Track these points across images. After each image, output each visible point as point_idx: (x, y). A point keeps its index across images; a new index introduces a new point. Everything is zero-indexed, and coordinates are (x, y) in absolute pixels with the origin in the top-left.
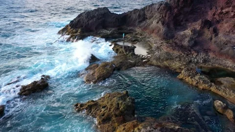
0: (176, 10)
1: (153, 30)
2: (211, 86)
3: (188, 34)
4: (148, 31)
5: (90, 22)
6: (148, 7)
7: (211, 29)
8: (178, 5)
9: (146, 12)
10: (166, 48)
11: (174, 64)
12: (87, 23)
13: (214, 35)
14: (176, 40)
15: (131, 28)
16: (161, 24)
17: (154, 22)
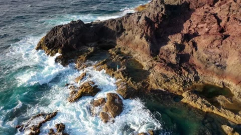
0: (156, 25)
1: (137, 46)
2: (213, 109)
3: (172, 49)
4: (131, 45)
5: (69, 40)
6: (125, 18)
7: (190, 43)
8: (158, 19)
9: (123, 23)
10: (159, 68)
11: (172, 86)
12: (66, 42)
13: (194, 49)
14: (162, 56)
15: (111, 40)
16: (145, 40)
17: (136, 37)
